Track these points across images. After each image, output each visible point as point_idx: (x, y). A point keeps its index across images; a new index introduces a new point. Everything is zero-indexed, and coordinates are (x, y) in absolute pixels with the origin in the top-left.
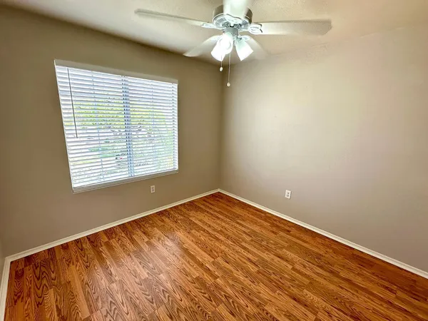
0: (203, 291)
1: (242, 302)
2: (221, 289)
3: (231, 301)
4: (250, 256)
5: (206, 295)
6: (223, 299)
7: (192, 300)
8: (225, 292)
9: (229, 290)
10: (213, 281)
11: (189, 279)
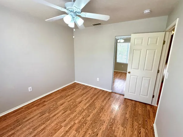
0: (83, 127)
1: (84, 114)
2: (80, 120)
3: (85, 117)
4: (61, 113)
5: (84, 125)
6: (85, 119)
7: (88, 129)
8: (81, 119)
9: (80, 118)
10: (77, 124)
11: (77, 135)
